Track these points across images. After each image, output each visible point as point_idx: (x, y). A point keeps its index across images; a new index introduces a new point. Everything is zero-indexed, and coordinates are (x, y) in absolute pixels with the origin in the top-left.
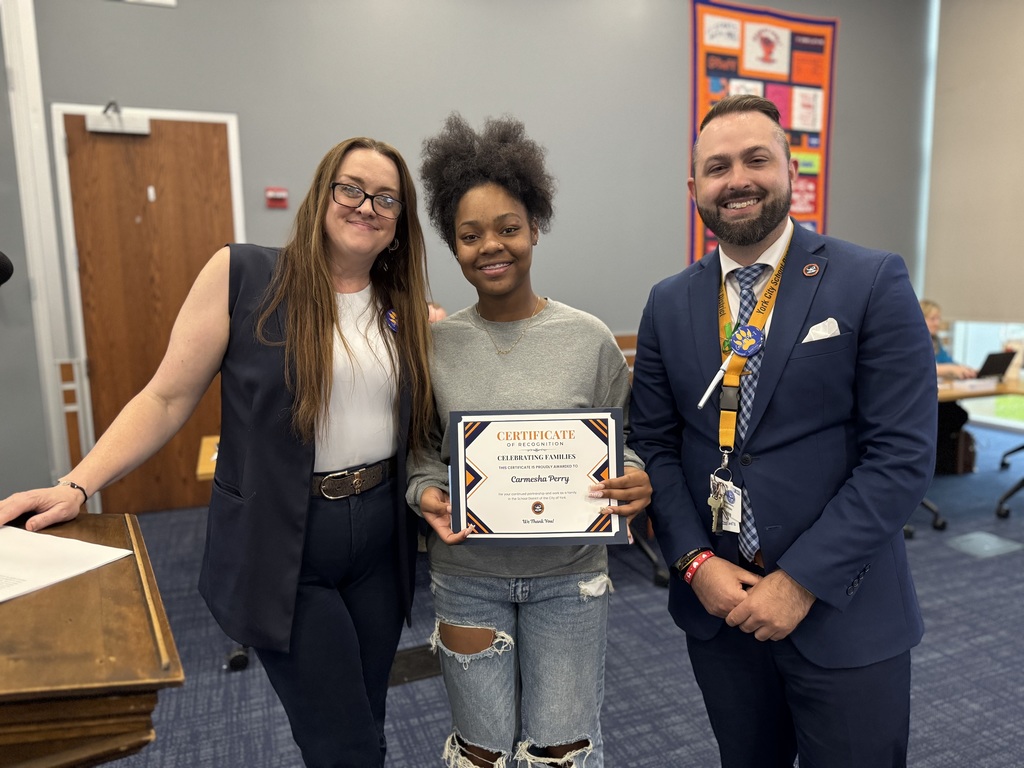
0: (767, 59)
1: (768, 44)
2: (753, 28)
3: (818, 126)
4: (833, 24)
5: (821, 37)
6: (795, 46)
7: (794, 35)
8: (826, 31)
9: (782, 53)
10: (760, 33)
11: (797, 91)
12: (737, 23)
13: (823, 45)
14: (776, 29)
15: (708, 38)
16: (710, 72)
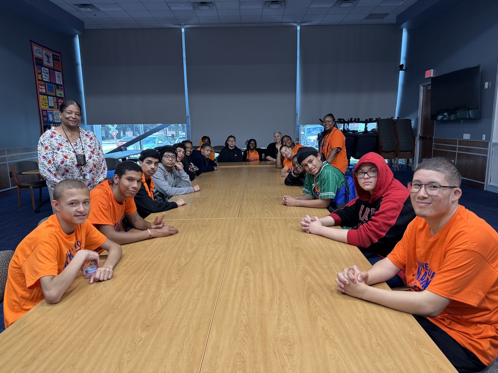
0: (49, 62)
1: (48, 57)
2: (44, 52)
3: (62, 84)
4: (60, 53)
5: (59, 57)
6: (54, 59)
7: (53, 55)
8: (59, 55)
9: (51, 60)
10: (46, 53)
11: (56, 72)
12: (41, 50)
13: (59, 59)
14: (49, 53)
15: (35, 53)
16: (37, 64)
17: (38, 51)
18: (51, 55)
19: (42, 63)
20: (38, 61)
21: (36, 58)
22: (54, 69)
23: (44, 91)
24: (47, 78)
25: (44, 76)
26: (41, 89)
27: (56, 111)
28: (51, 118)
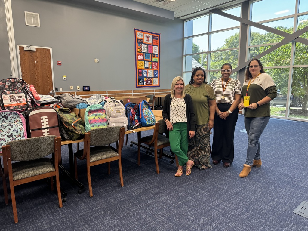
0: (148, 40)
3: (158, 53)
6: (153, 38)
8: (159, 35)
9: (151, 39)
10: (147, 35)
11: (154, 46)
12: (143, 34)
13: (158, 38)
14: (149, 35)
15: (137, 36)
16: (138, 42)
17: (141, 35)
18: (151, 36)
19: (143, 42)
20: (139, 41)
21: (138, 39)
22: (152, 45)
23: (142, 58)
24: (145, 50)
25: (143, 50)
26: (140, 57)
27: (151, 70)
28: (145, 74)
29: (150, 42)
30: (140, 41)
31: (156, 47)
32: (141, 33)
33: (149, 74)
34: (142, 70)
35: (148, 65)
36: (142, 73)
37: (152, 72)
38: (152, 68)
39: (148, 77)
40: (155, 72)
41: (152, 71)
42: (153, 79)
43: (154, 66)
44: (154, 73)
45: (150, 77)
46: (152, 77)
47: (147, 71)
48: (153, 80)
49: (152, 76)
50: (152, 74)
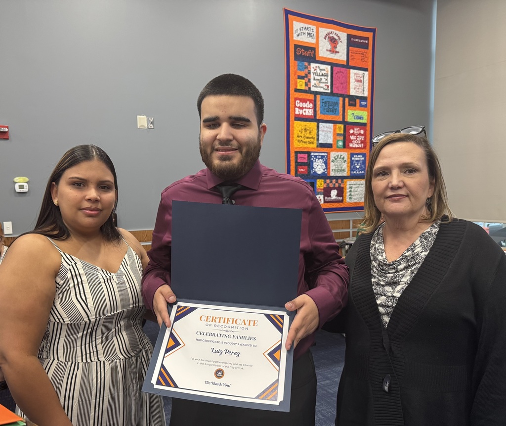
2: (324, 31)
3: (366, 94)
4: (373, 30)
5: (367, 39)
6: (350, 43)
7: (349, 37)
8: (370, 35)
9: (342, 47)
11: (352, 71)
12: (314, 28)
13: (368, 44)
14: (337, 32)
15: (295, 35)
16: (297, 58)
17: (307, 32)
18: (343, 36)
19: (314, 54)
20: (300, 52)
21: (296, 46)
22: (348, 66)
23: (309, 113)
24: (322, 85)
25: (313, 82)
26: (302, 108)
27: (339, 153)
28: (319, 167)
29: (341, 56)
30: (306, 54)
31: (361, 72)
32: (307, 26)
33: (332, 166)
34: (309, 153)
35: (331, 135)
36: (310, 165)
37: (346, 158)
38: (345, 146)
39: (331, 178)
40: (355, 158)
41: (345, 155)
42: (349, 183)
43: (352, 138)
44: (352, 162)
45: (337, 178)
46: (343, 178)
47: (328, 157)
48: (348, 186)
49: (345, 174)
50: (345, 166)
